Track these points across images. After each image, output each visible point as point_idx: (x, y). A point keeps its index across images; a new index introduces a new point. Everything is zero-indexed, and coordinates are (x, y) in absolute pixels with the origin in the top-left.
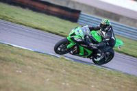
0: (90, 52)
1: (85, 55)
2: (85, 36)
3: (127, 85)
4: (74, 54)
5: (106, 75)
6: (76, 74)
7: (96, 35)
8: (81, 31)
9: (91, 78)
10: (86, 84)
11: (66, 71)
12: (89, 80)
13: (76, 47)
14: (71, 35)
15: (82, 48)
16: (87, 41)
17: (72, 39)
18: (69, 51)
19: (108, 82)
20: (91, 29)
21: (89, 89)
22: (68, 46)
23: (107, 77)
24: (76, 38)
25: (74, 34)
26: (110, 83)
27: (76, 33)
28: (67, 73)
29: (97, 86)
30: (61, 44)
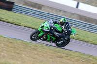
0: (54, 38)
1: (51, 40)
2: (51, 28)
3: (48, 53)
4: (43, 40)
5: (33, 47)
6: (12, 47)
7: (58, 27)
8: (48, 24)
9: (22, 49)
10: (19, 54)
11: (5, 45)
12: (21, 51)
13: (44, 36)
14: (41, 27)
15: (49, 36)
16: (52, 31)
17: (42, 30)
18: (40, 38)
19: (34, 52)
20: (55, 23)
21: (21, 57)
22: (39, 35)
23: (34, 49)
24: (45, 29)
25: (43, 27)
26: (36, 53)
27: (45, 26)
28: (5, 47)
29: (27, 55)
30: (34, 34)
